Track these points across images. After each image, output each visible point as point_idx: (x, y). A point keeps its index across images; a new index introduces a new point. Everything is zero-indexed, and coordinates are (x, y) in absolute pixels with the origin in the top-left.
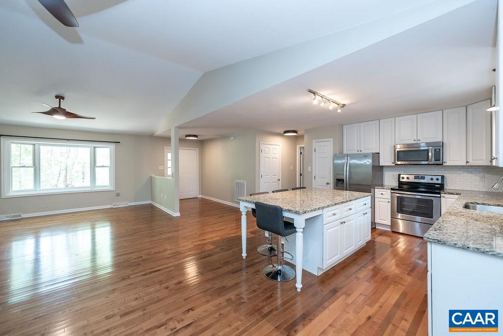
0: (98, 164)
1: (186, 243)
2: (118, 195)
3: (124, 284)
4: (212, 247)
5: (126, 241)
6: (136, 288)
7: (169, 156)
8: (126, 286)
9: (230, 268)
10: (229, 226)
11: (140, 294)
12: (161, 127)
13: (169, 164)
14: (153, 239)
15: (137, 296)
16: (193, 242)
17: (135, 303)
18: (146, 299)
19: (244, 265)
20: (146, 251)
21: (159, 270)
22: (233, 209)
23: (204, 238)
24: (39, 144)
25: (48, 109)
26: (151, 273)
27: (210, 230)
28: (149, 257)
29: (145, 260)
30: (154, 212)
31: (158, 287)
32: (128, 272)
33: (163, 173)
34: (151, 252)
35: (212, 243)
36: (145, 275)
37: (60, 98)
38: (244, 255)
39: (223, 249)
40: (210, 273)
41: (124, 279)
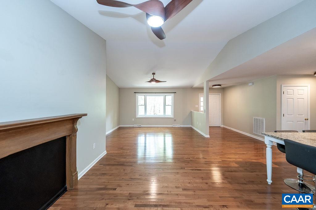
0: (166, 105)
1: (216, 157)
2: (175, 120)
3: (182, 171)
4: (236, 165)
5: (181, 146)
6: (189, 176)
7: (202, 99)
8: (184, 173)
9: (255, 187)
10: (250, 152)
11: (192, 181)
12: (197, 82)
13: (202, 104)
14: (195, 149)
15: (190, 181)
16: (221, 158)
17: (189, 185)
18: (195, 185)
19: (269, 190)
20: (192, 156)
21: (200, 170)
22: (251, 139)
23: (229, 157)
24: (146, 96)
25: (149, 79)
26: (196, 170)
27: (233, 152)
28: (193, 159)
29: (192, 161)
30: (194, 133)
31: (201, 181)
32: (183, 165)
33: (198, 110)
34: (195, 156)
35: (237, 162)
36: (193, 170)
37: (154, 74)
38: (269, 181)
39: (246, 169)
40: (237, 185)
41: (182, 168)
